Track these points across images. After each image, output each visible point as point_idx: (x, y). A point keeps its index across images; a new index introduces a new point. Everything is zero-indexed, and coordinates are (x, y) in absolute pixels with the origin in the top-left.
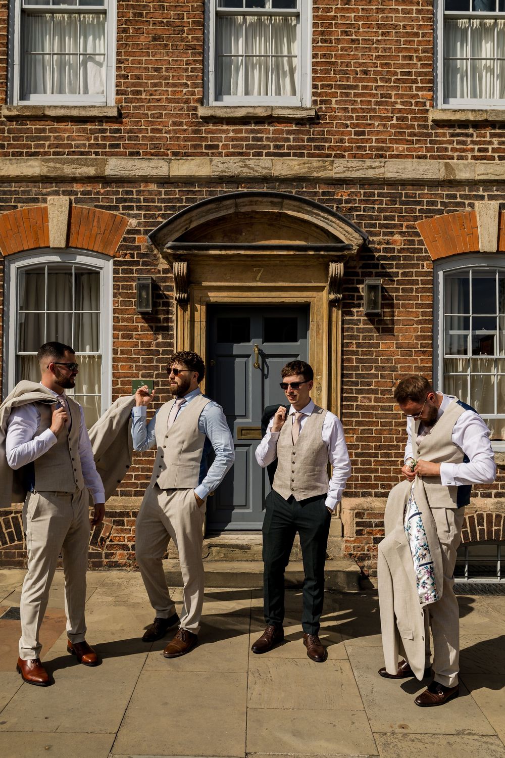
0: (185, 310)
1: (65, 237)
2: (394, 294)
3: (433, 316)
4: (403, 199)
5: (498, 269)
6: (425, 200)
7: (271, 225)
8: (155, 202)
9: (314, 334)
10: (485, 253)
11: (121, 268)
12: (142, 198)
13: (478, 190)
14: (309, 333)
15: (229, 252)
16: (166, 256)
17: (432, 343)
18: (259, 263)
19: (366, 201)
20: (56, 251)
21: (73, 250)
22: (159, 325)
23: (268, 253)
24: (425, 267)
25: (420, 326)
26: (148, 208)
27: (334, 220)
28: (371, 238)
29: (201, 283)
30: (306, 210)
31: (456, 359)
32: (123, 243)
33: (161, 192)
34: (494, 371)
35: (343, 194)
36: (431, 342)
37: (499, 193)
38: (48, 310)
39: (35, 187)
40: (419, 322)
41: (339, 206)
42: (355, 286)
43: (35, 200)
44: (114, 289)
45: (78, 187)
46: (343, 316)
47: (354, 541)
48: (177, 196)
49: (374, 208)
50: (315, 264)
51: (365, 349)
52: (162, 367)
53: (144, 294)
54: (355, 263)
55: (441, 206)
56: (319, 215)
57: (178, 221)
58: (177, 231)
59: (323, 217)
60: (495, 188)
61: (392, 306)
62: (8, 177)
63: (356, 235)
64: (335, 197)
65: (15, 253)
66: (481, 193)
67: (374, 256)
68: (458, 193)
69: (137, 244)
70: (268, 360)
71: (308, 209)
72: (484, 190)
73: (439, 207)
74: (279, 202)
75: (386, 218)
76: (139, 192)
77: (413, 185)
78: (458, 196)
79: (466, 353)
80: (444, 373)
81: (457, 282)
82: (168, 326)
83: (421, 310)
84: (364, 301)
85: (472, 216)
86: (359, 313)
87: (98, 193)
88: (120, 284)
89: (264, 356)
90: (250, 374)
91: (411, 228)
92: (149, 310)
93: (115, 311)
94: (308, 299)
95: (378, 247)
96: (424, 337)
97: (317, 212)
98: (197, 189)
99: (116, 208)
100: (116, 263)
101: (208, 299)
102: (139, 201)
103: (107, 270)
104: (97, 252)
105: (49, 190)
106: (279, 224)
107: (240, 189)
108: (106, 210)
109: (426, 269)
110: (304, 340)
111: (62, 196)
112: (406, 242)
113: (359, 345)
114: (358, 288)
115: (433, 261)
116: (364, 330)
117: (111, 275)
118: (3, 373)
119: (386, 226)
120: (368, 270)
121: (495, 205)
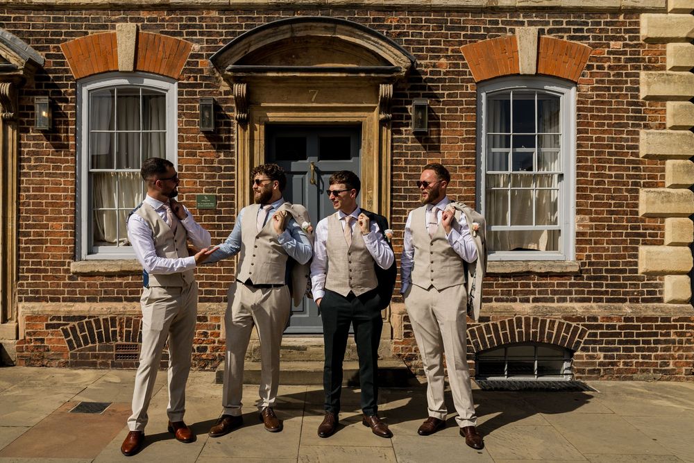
0: (245, 129)
1: (132, 61)
2: (440, 114)
3: (476, 134)
4: (449, 24)
5: (537, 90)
6: (469, 26)
7: (325, 49)
8: (216, 28)
9: (366, 151)
10: (525, 75)
11: (185, 90)
13: (519, 17)
14: (361, 150)
15: (285, 74)
16: (227, 79)
17: (475, 160)
18: (314, 85)
19: (414, 27)
20: (125, 74)
21: (141, 73)
22: (221, 143)
23: (322, 75)
24: (469, 89)
25: (464, 144)
26: (210, 34)
27: (384, 43)
28: (419, 62)
29: (260, 104)
30: (357, 34)
31: (498, 175)
32: (187, 67)
33: (222, 18)
34: (533, 186)
35: (392, 20)
36: (474, 158)
37: (538, 19)
38: (118, 129)
39: (104, 14)
40: (463, 140)
41: (389, 31)
42: (403, 106)
43: (105, 27)
44: (179, 110)
45: (144, 15)
46: (392, 135)
47: (402, 343)
48: (237, 23)
49: (421, 33)
50: (366, 86)
51: (413, 166)
52: (224, 182)
53: (206, 114)
54: (404, 85)
55: (484, 31)
56: (369, 39)
57: (238, 45)
58: (237, 55)
59: (373, 41)
60: (534, 15)
61: (438, 125)
62: (79, 5)
63: (405, 58)
64: (385, 23)
65: (86, 77)
66: (521, 19)
67: (422, 78)
68: (500, 20)
69: (199, 67)
70: (323, 177)
71: (359, 33)
72: (524, 17)
73: (482, 32)
74: (332, 27)
75: (433, 43)
76: (201, 19)
77: (458, 12)
78: (500, 22)
79: (507, 170)
80: (486, 188)
81: (499, 104)
82: (230, 145)
83: (465, 129)
84: (412, 121)
85: (512, 41)
86: (408, 132)
87: (163, 20)
88: (185, 105)
89: (319, 173)
90: (307, 190)
91: (456, 52)
92: (212, 129)
93: (180, 131)
94: (360, 119)
95: (425, 70)
96: (468, 155)
97: (367, 36)
98: (256, 16)
99: (180, 34)
100: (180, 86)
101: (266, 119)
102: (201, 27)
103: (172, 92)
104: (163, 75)
105: (117, 17)
106: (332, 47)
107: (296, 16)
108: (171, 35)
109: (469, 91)
110: (357, 158)
111: (129, 23)
113: (407, 162)
114: (407, 109)
115: (476, 83)
116: (412, 148)
117: (176, 97)
118: (76, 189)
119: (432, 50)
120: (416, 92)
121: (534, 30)
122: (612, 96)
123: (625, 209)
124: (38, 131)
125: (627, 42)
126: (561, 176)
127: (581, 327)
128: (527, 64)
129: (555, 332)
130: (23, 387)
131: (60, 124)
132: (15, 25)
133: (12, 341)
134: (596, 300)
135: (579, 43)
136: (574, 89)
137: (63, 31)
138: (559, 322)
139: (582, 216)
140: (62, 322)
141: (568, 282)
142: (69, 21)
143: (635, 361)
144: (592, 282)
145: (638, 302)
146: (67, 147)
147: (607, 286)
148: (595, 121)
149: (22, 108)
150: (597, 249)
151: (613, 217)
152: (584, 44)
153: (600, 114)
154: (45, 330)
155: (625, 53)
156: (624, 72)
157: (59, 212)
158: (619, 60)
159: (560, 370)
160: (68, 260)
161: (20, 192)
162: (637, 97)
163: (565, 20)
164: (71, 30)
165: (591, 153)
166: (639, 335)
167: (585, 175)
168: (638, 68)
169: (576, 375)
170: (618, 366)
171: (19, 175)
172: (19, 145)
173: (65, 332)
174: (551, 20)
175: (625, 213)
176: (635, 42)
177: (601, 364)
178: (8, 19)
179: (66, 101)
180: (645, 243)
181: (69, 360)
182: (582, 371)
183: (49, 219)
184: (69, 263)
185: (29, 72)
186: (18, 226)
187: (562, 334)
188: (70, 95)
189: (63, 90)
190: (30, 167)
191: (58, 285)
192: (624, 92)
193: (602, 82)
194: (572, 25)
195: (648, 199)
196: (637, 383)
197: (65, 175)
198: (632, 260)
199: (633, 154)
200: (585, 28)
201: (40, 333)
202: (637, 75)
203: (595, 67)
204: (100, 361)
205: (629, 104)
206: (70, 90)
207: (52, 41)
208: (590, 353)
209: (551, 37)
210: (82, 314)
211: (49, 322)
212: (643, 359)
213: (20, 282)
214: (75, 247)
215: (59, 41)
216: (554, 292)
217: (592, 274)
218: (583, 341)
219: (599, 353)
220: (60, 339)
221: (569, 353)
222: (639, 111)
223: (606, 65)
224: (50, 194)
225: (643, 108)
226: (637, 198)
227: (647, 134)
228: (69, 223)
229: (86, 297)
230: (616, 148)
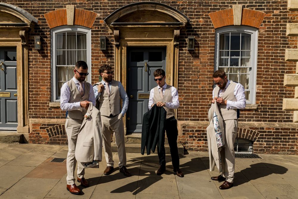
0: (118, 49)
1: (73, 21)
2: (200, 42)
3: (215, 51)
4: (204, 4)
5: (241, 32)
6: (213, 4)
7: (152, 15)
8: (107, 7)
9: (168, 58)
10: (236, 25)
11: (94, 33)
12: (102, 5)
14: (166, 58)
15: (135, 26)
16: (111, 28)
18: (147, 30)
19: (189, 5)
20: (70, 26)
21: (76, 26)
22: (109, 55)
23: (150, 26)
25: (209, 55)
26: (104, 9)
27: (176, 13)
28: (191, 20)
29: (125, 38)
30: (165, 9)
31: (224, 68)
32: (95, 23)
33: (109, 3)
34: (238, 73)
35: (180, 2)
36: (213, 61)
37: (242, 1)
38: (67, 49)
39: (61, 1)
40: (209, 53)
41: (178, 7)
42: (184, 39)
43: (62, 7)
44: (92, 41)
45: (78, 2)
46: (179, 51)
47: (182, 137)
48: (115, 4)
49: (192, 8)
50: (169, 30)
51: (188, 64)
53: (103, 43)
54: (184, 30)
56: (170, 11)
57: (116, 14)
58: (115, 18)
59: (172, 12)
61: (198, 47)
63: (185, 19)
64: (177, 4)
65: (54, 28)
66: (235, 1)
67: (192, 27)
68: (226, 2)
69: (100, 23)
70: (150, 68)
71: (166, 8)
73: (218, 7)
74: (155, 6)
75: (197, 12)
76: (101, 3)
81: (225, 38)
82: (112, 55)
83: (210, 48)
84: (188, 45)
85: (231, 11)
86: (186, 50)
87: (85, 4)
88: (94, 39)
89: (149, 67)
90: (144, 74)
91: (207, 16)
92: (105, 49)
93: (92, 50)
94: (166, 45)
95: (194, 23)
96: (211, 59)
98: (123, 1)
99: (92, 9)
100: (92, 31)
101: (127, 45)
102: (101, 6)
103: (89, 33)
104: (85, 27)
105: (67, 3)
106: (155, 14)
107: (140, 1)
108: (88, 10)
109: (212, 32)
110: (164, 61)
111: (71, 5)
112: (205, 21)
113: (185, 62)
114: (185, 40)
115: (215, 29)
116: (187, 57)
117: (90, 36)
118: (51, 73)
119: (197, 15)
120: (189, 33)
121: (240, 6)
122: (274, 34)
123: (278, 82)
124: (35, 50)
125: (282, 10)
126: (251, 68)
127: (257, 132)
128: (237, 21)
129: (246, 134)
130: (32, 152)
131: (44, 47)
132: (26, 7)
133: (27, 134)
134: (264, 121)
135: (260, 11)
136: (257, 31)
137: (45, 9)
138: (248, 130)
139: (259, 86)
140: (46, 126)
141: (252, 113)
142: (47, 5)
143: (279, 146)
144: (262, 113)
145: (282, 122)
146: (47, 56)
147: (269, 115)
148: (266, 45)
149: (29, 40)
150: (265, 100)
151: (272, 86)
152: (262, 12)
153: (268, 42)
154: (40, 129)
155: (280, 15)
156: (280, 24)
157: (45, 83)
158: (278, 18)
159: (248, 149)
160: (48, 102)
161: (29, 74)
162: (285, 34)
163: (254, 1)
164: (48, 8)
165: (264, 59)
166: (281, 135)
167: (261, 68)
168: (286, 22)
169: (254, 152)
170: (272, 148)
171: (29, 68)
172: (29, 56)
173: (48, 130)
174: (248, 1)
175: (278, 84)
176: (285, 10)
177: (265, 147)
178: (23, 4)
179: (47, 37)
180: (286, 97)
181: (49, 141)
182: (257, 150)
183: (41, 85)
184: (49, 103)
185: (32, 26)
186: (29, 88)
187: (249, 134)
188: (48, 35)
189: (45, 33)
190: (33, 65)
191: (44, 112)
192: (279, 33)
193: (270, 28)
194: (257, 3)
195: (288, 79)
196: (280, 156)
197: (47, 68)
198: (280, 104)
199: (282, 59)
200: (263, 5)
201: (38, 131)
202: (286, 25)
203: (267, 22)
204: (61, 142)
205: (281, 37)
206: (48, 33)
207: (41, 13)
208: (261, 143)
209: (248, 9)
210: (54, 123)
211: (41, 126)
212: (283, 145)
213: (30, 110)
214: (51, 97)
215: (43, 13)
216: (246, 117)
217: (262, 110)
218: (257, 138)
219: (264, 143)
220: (45, 133)
221: (252, 142)
222: (286, 41)
223: (272, 21)
224: (41, 75)
225: (287, 39)
226: (283, 78)
227: (289, 50)
228: (48, 87)
229: (55, 116)
230: (275, 57)
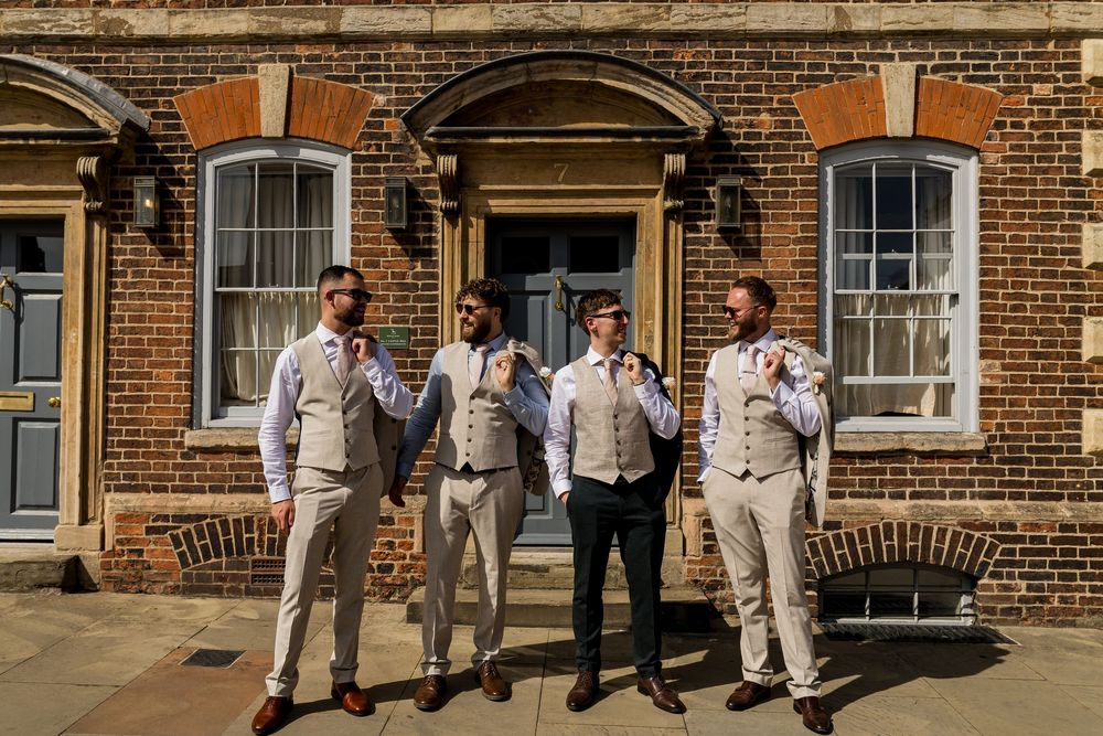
0: (454, 226)
1: (282, 121)
2: (761, 200)
3: (818, 231)
4: (774, 60)
5: (914, 162)
6: (806, 62)
7: (579, 101)
8: (411, 70)
9: (643, 259)
10: (895, 138)
11: (362, 165)
12: (393, 64)
13: (885, 47)
14: (636, 258)
15: (517, 140)
16: (427, 148)
17: (817, 273)
18: (563, 156)
19: (719, 65)
20: (271, 142)
21: (295, 140)
22: (417, 247)
23: (575, 140)
24: (806, 160)
25: (798, 247)
26: (401, 79)
27: (671, 91)
28: (726, 119)
29: (478, 186)
30: (630, 77)
31: (853, 296)
32: (366, 130)
33: (420, 55)
34: (910, 314)
35: (684, 54)
36: (815, 270)
37: (915, 50)
38: (260, 226)
39: (240, 50)
40: (798, 241)
41: (680, 72)
42: (702, 188)
43: (241, 70)
44: (353, 196)
45: (301, 51)
46: (684, 233)
47: (701, 562)
48: (444, 61)
49: (730, 74)
50: (643, 156)
51: (717, 281)
52: (422, 308)
53: (395, 202)
54: (703, 154)
55: (830, 71)
56: (649, 84)
57: (444, 96)
58: (443, 110)
59: (654, 87)
60: (910, 44)
61: (757, 217)
62: (202, 37)
63: (704, 113)
64: (674, 60)
65: (211, 146)
66: (889, 51)
67: (731, 144)
68: (855, 52)
69: (385, 131)
71: (633, 75)
72: (893, 47)
73: (827, 72)
74: (590, 67)
75: (748, 89)
77: (788, 40)
78: (855, 56)
79: (868, 288)
80: (834, 316)
81: (854, 185)
82: (431, 249)
83: (800, 223)
84: (716, 211)
85: (875, 85)
86: (709, 228)
87: (330, 58)
88: (362, 188)
89: (569, 292)
90: (550, 320)
91: (785, 103)
92: (403, 225)
93: (354, 228)
94: (634, 209)
95: (737, 131)
96: (805, 264)
97: (645, 79)
98: (472, 50)
99: (356, 79)
100: (355, 159)
101: (487, 209)
102: (388, 68)
103: (343, 168)
104: (328, 143)
105: (260, 55)
106: (591, 97)
107: (534, 49)
108: (341, 82)
109: (807, 163)
110: (628, 269)
111: (278, 64)
112: (778, 123)
113: (708, 275)
114: (707, 192)
115: (818, 152)
116: (715, 253)
117: (348, 176)
118: (195, 318)
119: (748, 101)
120: (721, 165)
121: (909, 67)
122: (1037, 170)
123: (1059, 350)
124: (139, 229)
125: (1061, 84)
126: (954, 298)
127: (989, 540)
128: (898, 119)
129: (946, 547)
130: (109, 624)
131: (172, 218)
132: (107, 70)
133: (94, 553)
134: (1013, 497)
135: (981, 86)
136: (974, 159)
137: (179, 77)
138: (954, 531)
139: (990, 362)
140: (170, 524)
141: (968, 466)
142: (188, 62)
143: (1078, 595)
144: (1006, 467)
145: (1082, 500)
146: (181, 253)
147: (1031, 473)
148: (1009, 211)
149: (115, 194)
150: (1014, 415)
151: (1040, 362)
152: (991, 88)
153: (1016, 199)
154: (144, 536)
155: (1057, 102)
156: (1056, 132)
157: (169, 354)
158: (1048, 113)
159: (955, 608)
160: (180, 429)
161: (109, 322)
162: (1078, 171)
163: (959, 52)
164: (190, 75)
165: (1003, 261)
166: (1084, 553)
167: (993, 296)
168: (1079, 125)
169: (981, 617)
170: (1050, 603)
171: (109, 296)
172: (110, 252)
173: (175, 539)
174: (937, 52)
175: (1059, 356)
176: (1074, 84)
177: (1022, 599)
178: (97, 60)
179: (181, 183)
180: (1092, 405)
181: (181, 583)
182: (991, 611)
183: (153, 365)
184: (183, 432)
185: (127, 139)
186: (107, 375)
187: (959, 549)
188: (187, 174)
189: (176, 167)
190: (125, 285)
191: (165, 467)
192: (1056, 164)
193: (1020, 147)
194: (971, 59)
195: (1096, 334)
196: (1083, 632)
197: (179, 297)
198: (1071, 432)
199: (1071, 263)
200: (993, 63)
201: (137, 541)
202: (1078, 137)
203: (1008, 125)
204: (227, 585)
205: (1064, 182)
206: (187, 167)
207: (161, 93)
208: (1004, 581)
209: (936, 77)
210: (201, 512)
211: (151, 524)
212: (1093, 592)
213: (108, 461)
214: (191, 408)
215: (172, 93)
216: (945, 483)
217: (1007, 455)
218: (992, 562)
219: (1018, 581)
220: (166, 551)
221: (970, 581)
222: (1082, 194)
223: (1026, 121)
224: (155, 326)
225: (1087, 189)
226: (1079, 332)
227: (1095, 230)
228: (183, 370)
229: (207, 485)
230: (1044, 252)
